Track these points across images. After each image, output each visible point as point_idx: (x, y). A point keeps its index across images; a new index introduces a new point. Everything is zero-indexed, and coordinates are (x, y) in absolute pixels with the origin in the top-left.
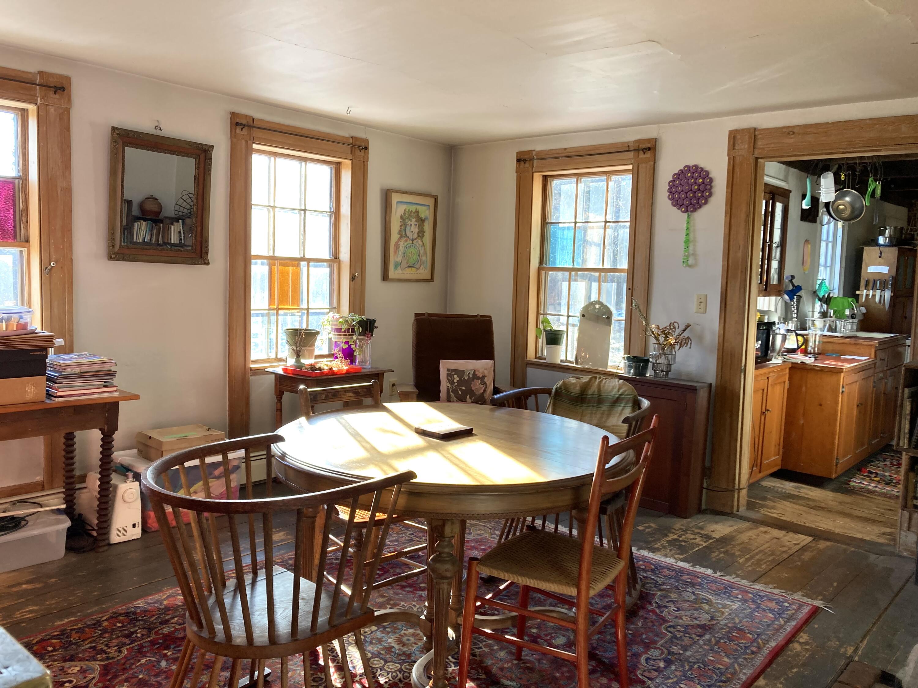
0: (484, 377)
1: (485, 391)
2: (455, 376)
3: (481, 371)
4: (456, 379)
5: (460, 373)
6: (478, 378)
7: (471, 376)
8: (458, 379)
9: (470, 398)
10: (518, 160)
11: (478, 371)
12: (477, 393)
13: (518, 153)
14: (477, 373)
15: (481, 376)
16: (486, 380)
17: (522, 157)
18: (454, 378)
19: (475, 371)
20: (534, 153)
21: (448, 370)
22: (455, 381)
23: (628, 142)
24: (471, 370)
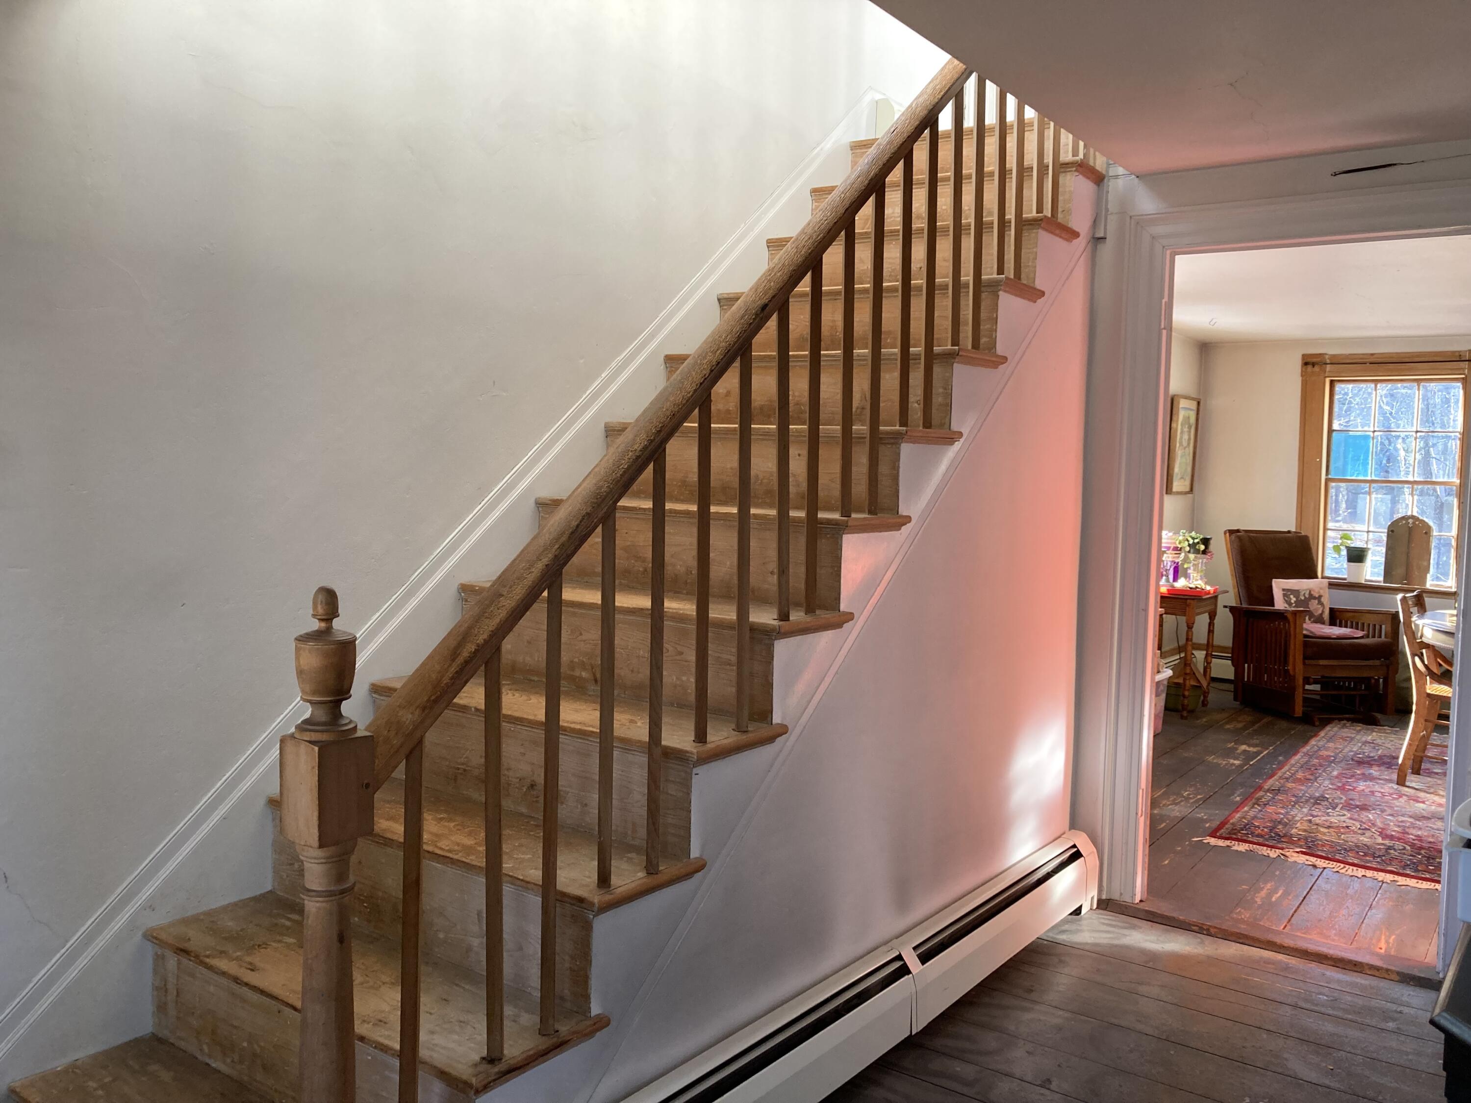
0: (1320, 596)
1: (1323, 612)
2: (1292, 596)
3: (1317, 591)
4: (1293, 600)
5: (1296, 593)
6: (1315, 598)
7: (1307, 596)
8: (1295, 599)
9: (1310, 620)
10: (1306, 364)
11: (1314, 591)
12: (1316, 614)
13: (1304, 356)
14: (1312, 593)
15: (1317, 596)
16: (1322, 599)
17: (1309, 360)
18: (1291, 599)
19: (1310, 591)
20: (1327, 357)
21: (1284, 590)
22: (1293, 601)
23: (1459, 352)
24: (1306, 590)
